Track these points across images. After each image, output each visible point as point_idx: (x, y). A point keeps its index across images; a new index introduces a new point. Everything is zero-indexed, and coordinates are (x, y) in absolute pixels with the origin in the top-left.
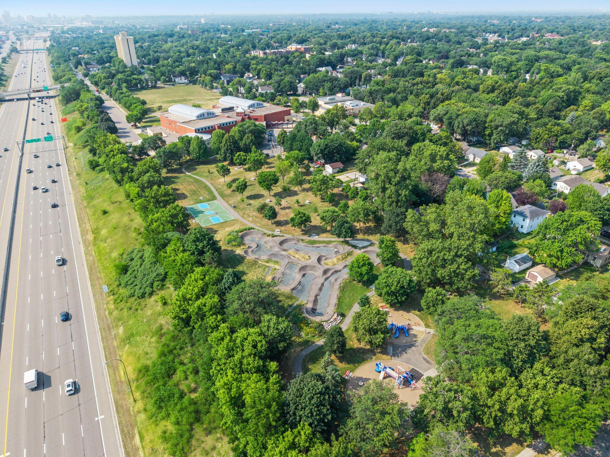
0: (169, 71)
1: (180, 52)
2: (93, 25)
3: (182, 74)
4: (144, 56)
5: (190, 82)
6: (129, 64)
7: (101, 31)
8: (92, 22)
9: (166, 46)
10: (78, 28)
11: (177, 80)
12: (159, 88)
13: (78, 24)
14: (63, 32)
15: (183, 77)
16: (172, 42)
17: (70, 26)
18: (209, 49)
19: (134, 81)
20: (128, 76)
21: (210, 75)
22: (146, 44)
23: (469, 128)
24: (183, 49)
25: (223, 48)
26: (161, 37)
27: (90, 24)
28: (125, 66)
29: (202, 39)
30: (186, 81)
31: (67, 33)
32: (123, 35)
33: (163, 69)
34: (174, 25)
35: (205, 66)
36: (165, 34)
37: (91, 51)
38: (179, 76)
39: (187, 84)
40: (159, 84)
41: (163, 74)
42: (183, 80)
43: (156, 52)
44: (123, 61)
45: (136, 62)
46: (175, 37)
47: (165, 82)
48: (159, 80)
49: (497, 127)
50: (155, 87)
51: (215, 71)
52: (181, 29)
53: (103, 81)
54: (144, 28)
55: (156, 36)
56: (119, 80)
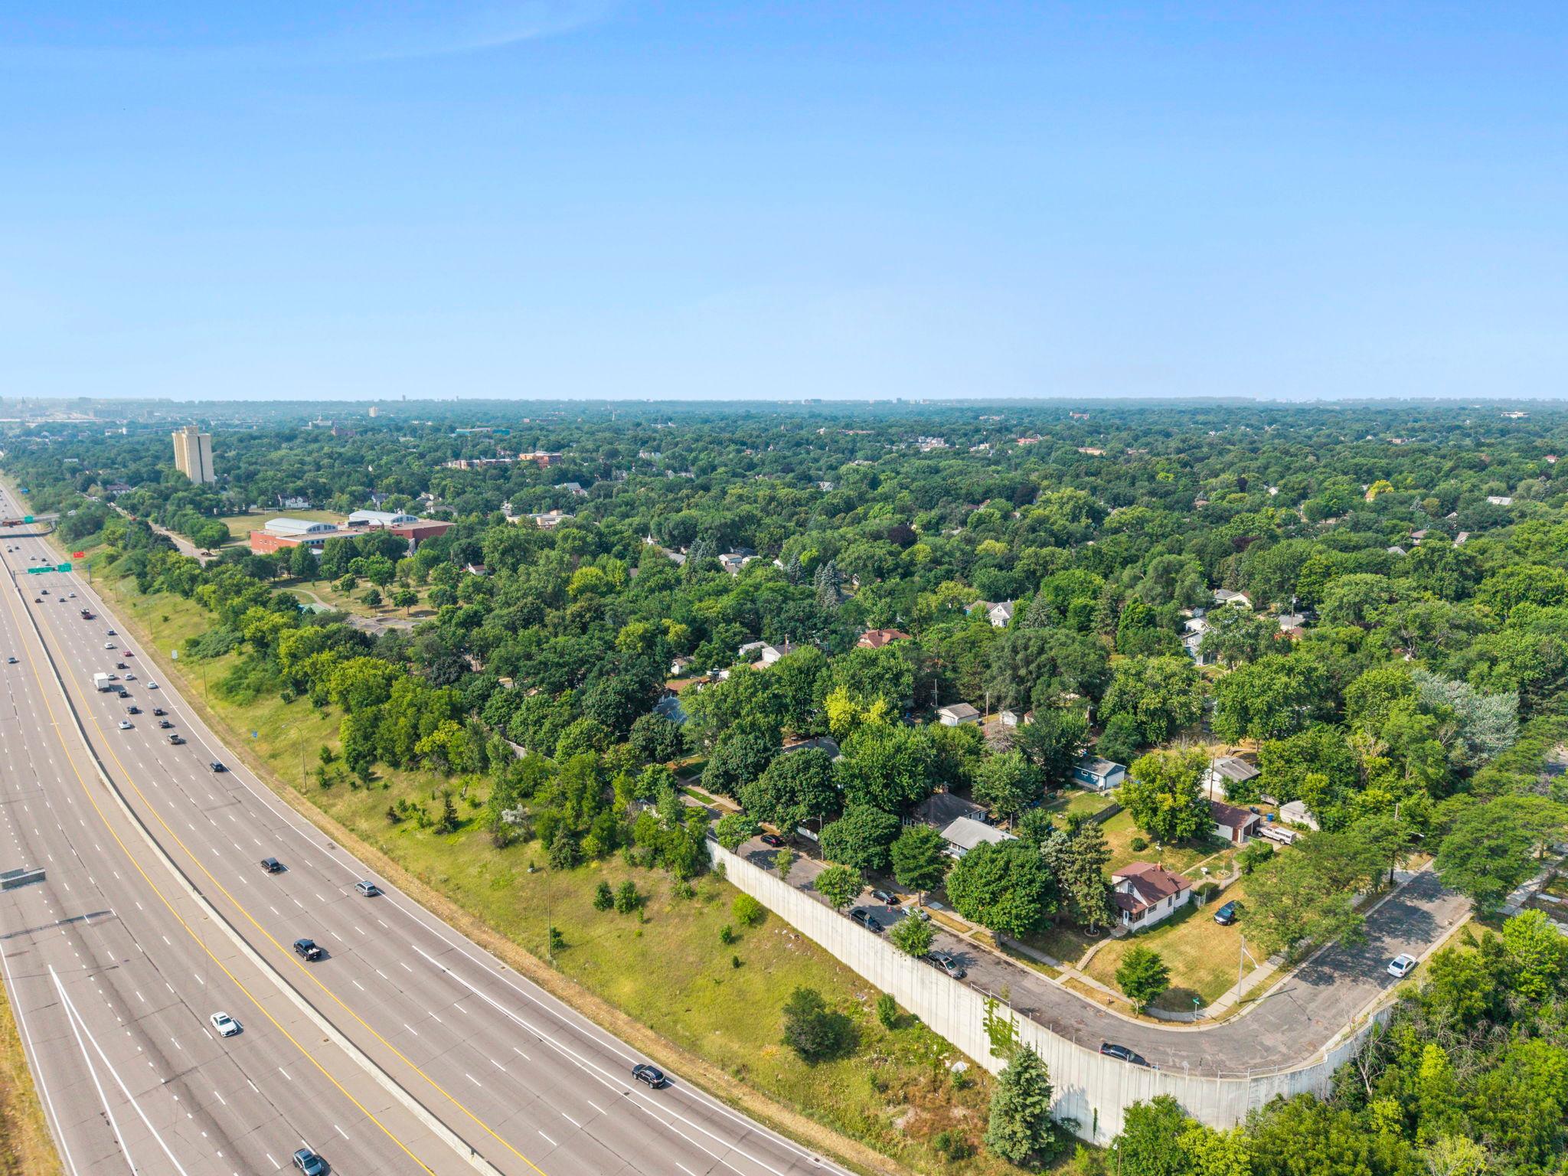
0: (274, 488)
1: (302, 463)
2: (99, 420)
3: (300, 493)
4: (228, 471)
5: (313, 507)
6: (197, 482)
7: (124, 431)
8: (97, 413)
9: (275, 455)
10: (64, 426)
11: (288, 503)
12: (253, 514)
13: (60, 417)
14: (29, 433)
15: (300, 499)
16: (291, 449)
17: (40, 420)
18: (363, 457)
19: (207, 503)
20: (196, 495)
21: (352, 494)
22: (231, 454)
23: (676, 533)
24: (308, 459)
25: (392, 457)
26: (266, 441)
27: (91, 417)
28: (189, 483)
29: (354, 442)
30: (306, 505)
31: (38, 435)
32: (191, 431)
33: (263, 485)
34: (302, 419)
35: (344, 479)
36: (277, 435)
37: (111, 464)
38: (292, 497)
39: (307, 510)
40: (253, 508)
41: (262, 492)
42: (300, 502)
43: (251, 464)
44: (184, 475)
45: (211, 478)
46: (298, 441)
47: (264, 506)
48: (255, 503)
49: (707, 530)
50: (246, 513)
51: (360, 488)
52: (316, 426)
53: (148, 502)
54: (229, 425)
55: (255, 438)
56: (180, 499)
